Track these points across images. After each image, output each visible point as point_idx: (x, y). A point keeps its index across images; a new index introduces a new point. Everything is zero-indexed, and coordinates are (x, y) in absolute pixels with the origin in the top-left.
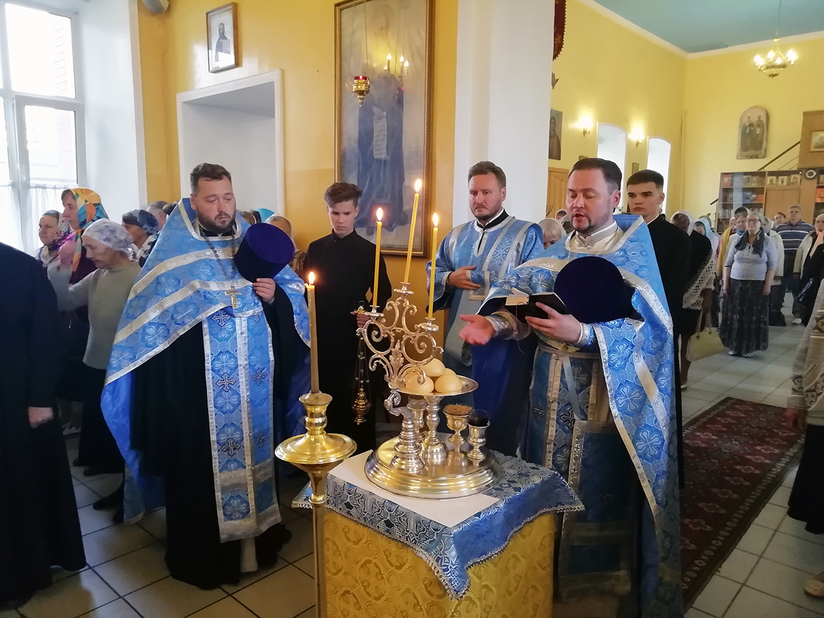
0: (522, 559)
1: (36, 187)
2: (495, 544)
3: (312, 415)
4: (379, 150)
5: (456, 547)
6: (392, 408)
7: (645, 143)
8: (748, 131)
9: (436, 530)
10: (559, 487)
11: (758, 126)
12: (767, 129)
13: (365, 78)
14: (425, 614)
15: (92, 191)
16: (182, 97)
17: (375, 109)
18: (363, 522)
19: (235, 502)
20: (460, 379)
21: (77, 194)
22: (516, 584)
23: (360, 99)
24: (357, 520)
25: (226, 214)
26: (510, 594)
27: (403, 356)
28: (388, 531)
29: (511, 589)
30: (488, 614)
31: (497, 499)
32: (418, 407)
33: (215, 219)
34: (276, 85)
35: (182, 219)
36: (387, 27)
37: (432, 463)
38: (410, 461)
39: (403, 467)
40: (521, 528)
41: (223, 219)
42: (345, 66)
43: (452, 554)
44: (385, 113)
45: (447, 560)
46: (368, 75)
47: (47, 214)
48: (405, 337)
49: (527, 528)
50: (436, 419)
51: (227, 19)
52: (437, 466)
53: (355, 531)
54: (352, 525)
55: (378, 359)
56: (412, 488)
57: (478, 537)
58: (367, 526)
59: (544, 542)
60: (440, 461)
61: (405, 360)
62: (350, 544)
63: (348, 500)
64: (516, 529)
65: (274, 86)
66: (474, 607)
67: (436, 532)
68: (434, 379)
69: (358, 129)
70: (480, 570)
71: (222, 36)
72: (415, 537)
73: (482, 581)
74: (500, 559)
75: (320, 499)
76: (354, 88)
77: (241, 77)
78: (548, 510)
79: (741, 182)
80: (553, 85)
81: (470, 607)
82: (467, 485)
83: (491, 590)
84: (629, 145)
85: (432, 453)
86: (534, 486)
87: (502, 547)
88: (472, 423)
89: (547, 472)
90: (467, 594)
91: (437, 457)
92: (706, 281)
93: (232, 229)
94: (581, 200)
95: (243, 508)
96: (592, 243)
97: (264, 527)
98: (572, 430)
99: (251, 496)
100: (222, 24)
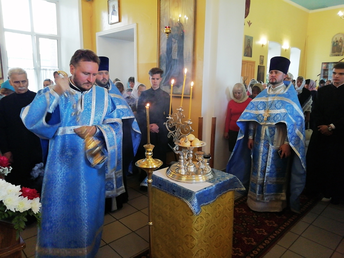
0: (221, 206)
1: (44, 69)
2: (211, 199)
3: (148, 152)
4: (174, 55)
5: (197, 198)
6: (175, 151)
7: (289, 50)
8: (335, 44)
10: (236, 182)
11: (340, 42)
13: (169, 27)
14: (186, 221)
16: (98, 34)
17: (173, 39)
19: (109, 184)
20: (201, 142)
21: (60, 73)
22: (219, 214)
23: (167, 35)
24: (163, 190)
25: (106, 79)
26: (217, 218)
27: (180, 133)
28: (174, 194)
29: (217, 216)
30: (208, 223)
31: (213, 184)
32: (185, 152)
33: (102, 80)
37: (190, 171)
38: (182, 170)
39: (180, 172)
40: (221, 195)
41: (104, 81)
42: (162, 22)
43: (196, 200)
44: (177, 41)
45: (193, 202)
46: (170, 26)
48: (180, 126)
49: (224, 196)
50: (192, 156)
52: (192, 172)
53: (162, 194)
54: (161, 192)
55: (171, 134)
56: (183, 179)
57: (205, 196)
58: (166, 192)
59: (230, 201)
60: (193, 171)
61: (180, 134)
63: (160, 183)
64: (219, 195)
65: (134, 30)
66: (203, 220)
67: (190, 193)
68: (191, 142)
69: (166, 47)
70: (206, 207)
71: (114, 10)
72: (183, 195)
73: (206, 211)
74: (213, 205)
75: (150, 181)
76: (165, 31)
77: (121, 26)
78: (232, 189)
79: (331, 67)
80: (249, 26)
81: (202, 220)
82: (202, 179)
83: (210, 215)
84: (282, 51)
85: (190, 168)
86: (226, 180)
87: (214, 200)
88: (205, 157)
89: (231, 176)
90: (201, 215)
91: (192, 169)
92: (308, 108)
93: (107, 86)
94: (274, 74)
95: (112, 186)
96: (276, 90)
97: (119, 194)
98: (268, 149)
99: (115, 182)
100: (114, 5)
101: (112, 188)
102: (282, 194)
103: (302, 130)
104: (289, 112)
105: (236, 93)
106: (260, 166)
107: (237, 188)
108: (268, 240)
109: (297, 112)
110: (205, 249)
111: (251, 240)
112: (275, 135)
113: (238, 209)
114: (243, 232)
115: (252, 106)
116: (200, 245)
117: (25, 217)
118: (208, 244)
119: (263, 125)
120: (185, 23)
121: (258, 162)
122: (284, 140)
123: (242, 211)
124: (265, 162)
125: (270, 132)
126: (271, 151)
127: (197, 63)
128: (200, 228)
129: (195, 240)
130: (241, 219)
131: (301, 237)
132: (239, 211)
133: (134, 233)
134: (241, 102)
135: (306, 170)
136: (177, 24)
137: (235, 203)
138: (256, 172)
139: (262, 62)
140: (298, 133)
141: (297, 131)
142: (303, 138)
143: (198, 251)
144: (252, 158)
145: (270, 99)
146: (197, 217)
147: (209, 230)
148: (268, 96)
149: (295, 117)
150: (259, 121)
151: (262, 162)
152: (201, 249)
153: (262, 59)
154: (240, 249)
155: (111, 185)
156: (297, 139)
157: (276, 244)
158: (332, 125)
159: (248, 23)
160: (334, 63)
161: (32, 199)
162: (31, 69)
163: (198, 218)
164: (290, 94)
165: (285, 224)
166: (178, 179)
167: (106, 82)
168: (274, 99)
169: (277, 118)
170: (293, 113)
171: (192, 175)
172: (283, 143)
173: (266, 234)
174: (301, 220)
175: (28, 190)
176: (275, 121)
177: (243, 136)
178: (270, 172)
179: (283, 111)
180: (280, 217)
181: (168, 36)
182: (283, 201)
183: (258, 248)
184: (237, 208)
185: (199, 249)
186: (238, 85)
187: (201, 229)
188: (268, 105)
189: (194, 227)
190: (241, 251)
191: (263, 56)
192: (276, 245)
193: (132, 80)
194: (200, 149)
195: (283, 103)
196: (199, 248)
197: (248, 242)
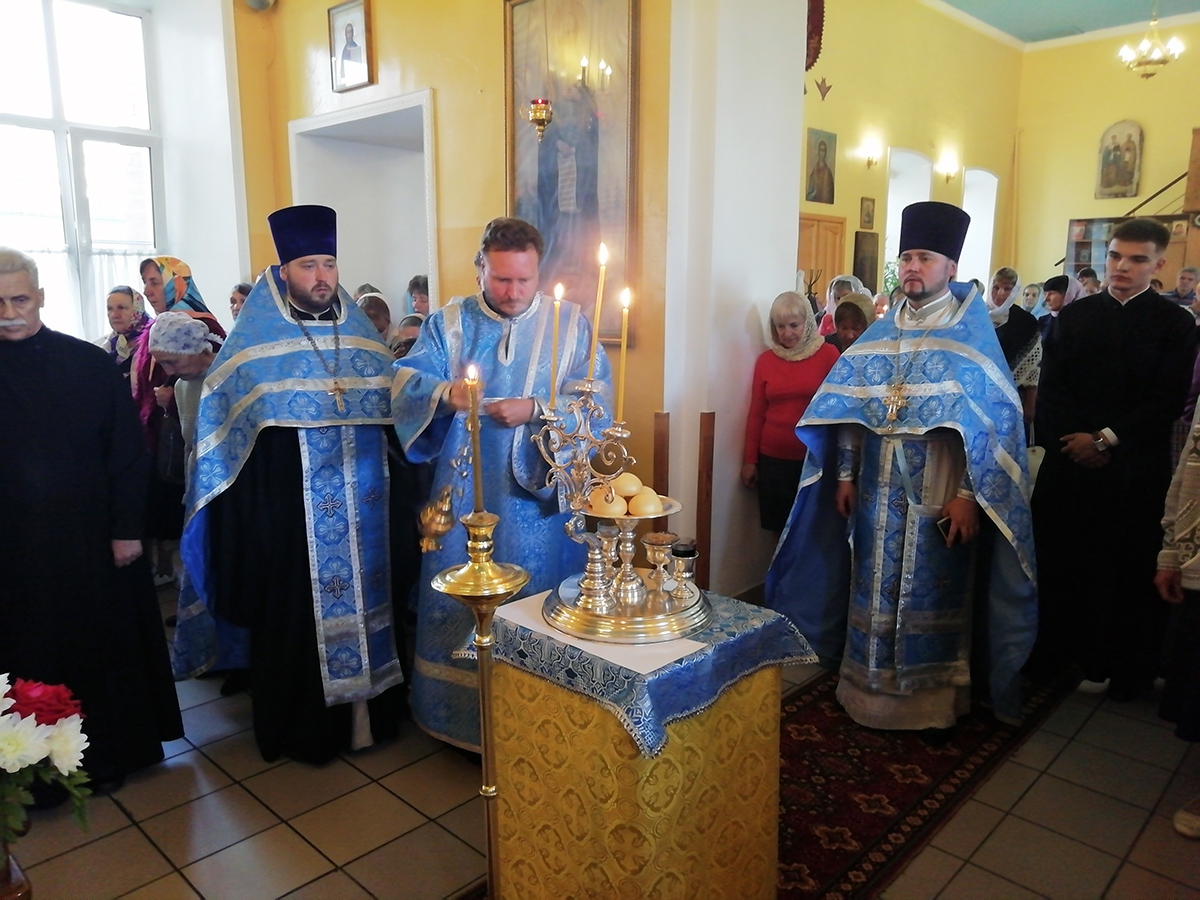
0: (738, 722)
1: (101, 253)
2: (700, 699)
3: (476, 539)
4: (565, 199)
5: (651, 697)
6: (574, 534)
7: (960, 178)
8: (1112, 157)
9: (627, 678)
10: (786, 634)
11: (1128, 149)
12: (1141, 154)
13: (545, 102)
14: (615, 779)
15: (179, 261)
16: (295, 128)
17: (560, 144)
18: (539, 673)
19: (344, 656)
20: (661, 500)
21: (162, 265)
22: (730, 750)
23: (539, 130)
24: (533, 671)
25: (327, 285)
26: (722, 762)
27: (587, 469)
28: (569, 682)
29: (724, 755)
30: (693, 783)
31: (705, 645)
32: (609, 536)
33: (313, 290)
34: (425, 110)
35: (270, 294)
36: (576, 30)
37: (626, 603)
38: (597, 598)
39: (590, 606)
40: (736, 683)
41: (322, 292)
42: (519, 83)
43: (646, 704)
44: (574, 150)
45: (639, 711)
46: (549, 98)
47: (115, 292)
49: (744, 685)
50: (631, 549)
51: (356, 17)
52: (632, 606)
53: (530, 686)
54: (527, 678)
55: (557, 473)
56: (601, 631)
57: (679, 688)
58: (544, 678)
59: (766, 701)
60: (636, 600)
61: (590, 473)
62: (525, 701)
63: (522, 647)
64: (729, 683)
65: (421, 111)
66: (675, 773)
67: (626, 681)
68: (628, 499)
69: (537, 172)
70: (682, 728)
71: (351, 43)
72: (603, 688)
73: (686, 742)
74: (708, 717)
75: (486, 640)
76: (531, 115)
77: (377, 99)
78: (772, 662)
79: (1100, 234)
80: (824, 96)
81: (670, 771)
82: (669, 628)
83: (697, 754)
84: (937, 182)
85: (626, 591)
86: (753, 631)
87: (710, 702)
88: (676, 553)
89: (771, 615)
90: (666, 756)
91: (633, 595)
92: (1027, 374)
93: (332, 310)
94: (916, 264)
95: (354, 663)
96: (924, 316)
97: (381, 688)
98: (905, 515)
99: (364, 648)
100: (350, 25)
101: (353, 670)
102: (956, 666)
103: (1017, 449)
104: (969, 390)
105: (782, 326)
106: (879, 575)
107: (789, 655)
108: (899, 831)
109: (998, 389)
110: (683, 874)
111: (841, 834)
112: (926, 468)
113: (797, 730)
114: (813, 808)
115: (844, 371)
116: (663, 858)
117: (26, 789)
118: (694, 853)
119: (885, 436)
120: (602, 89)
121: (872, 560)
122: (957, 486)
123: (811, 735)
124: (895, 561)
125: (909, 460)
126: (913, 522)
127: (645, 225)
128: (663, 799)
129: (646, 843)
130: (806, 763)
131: (1009, 817)
132: (800, 735)
133: (432, 823)
134: (799, 358)
135: (1035, 584)
136: (574, 90)
137: (787, 708)
138: (867, 594)
139: (867, 219)
140: (1004, 460)
141: (1000, 454)
142: (1022, 476)
143: (659, 881)
144: (852, 546)
145: (905, 347)
146: (653, 764)
147: (697, 807)
148: (900, 335)
149: (991, 406)
150: (869, 423)
151: (884, 560)
152: (669, 875)
153: (869, 210)
154: (805, 867)
155: (352, 656)
156: (1001, 480)
157: (928, 844)
158: (1107, 432)
159: (819, 86)
160: (1110, 220)
161: (52, 722)
162: (57, 252)
163: (655, 767)
164: (971, 327)
165: (955, 776)
166: (587, 632)
167: (328, 296)
168: (919, 345)
169: (932, 410)
170: (984, 392)
171: (634, 615)
172: (955, 496)
173: (891, 810)
174: (1011, 759)
175: (37, 691)
176: (925, 423)
177: (821, 474)
178: (913, 594)
179: (950, 387)
180: (939, 753)
181: (543, 131)
182: (959, 688)
183: (865, 862)
184: (794, 726)
185: (663, 875)
186: (789, 298)
187: (667, 805)
188: (899, 366)
189: (644, 799)
190: (809, 875)
191: (873, 201)
192: (928, 849)
193: (419, 286)
194: (660, 524)
195: (949, 362)
196: (662, 871)
197: (832, 841)
